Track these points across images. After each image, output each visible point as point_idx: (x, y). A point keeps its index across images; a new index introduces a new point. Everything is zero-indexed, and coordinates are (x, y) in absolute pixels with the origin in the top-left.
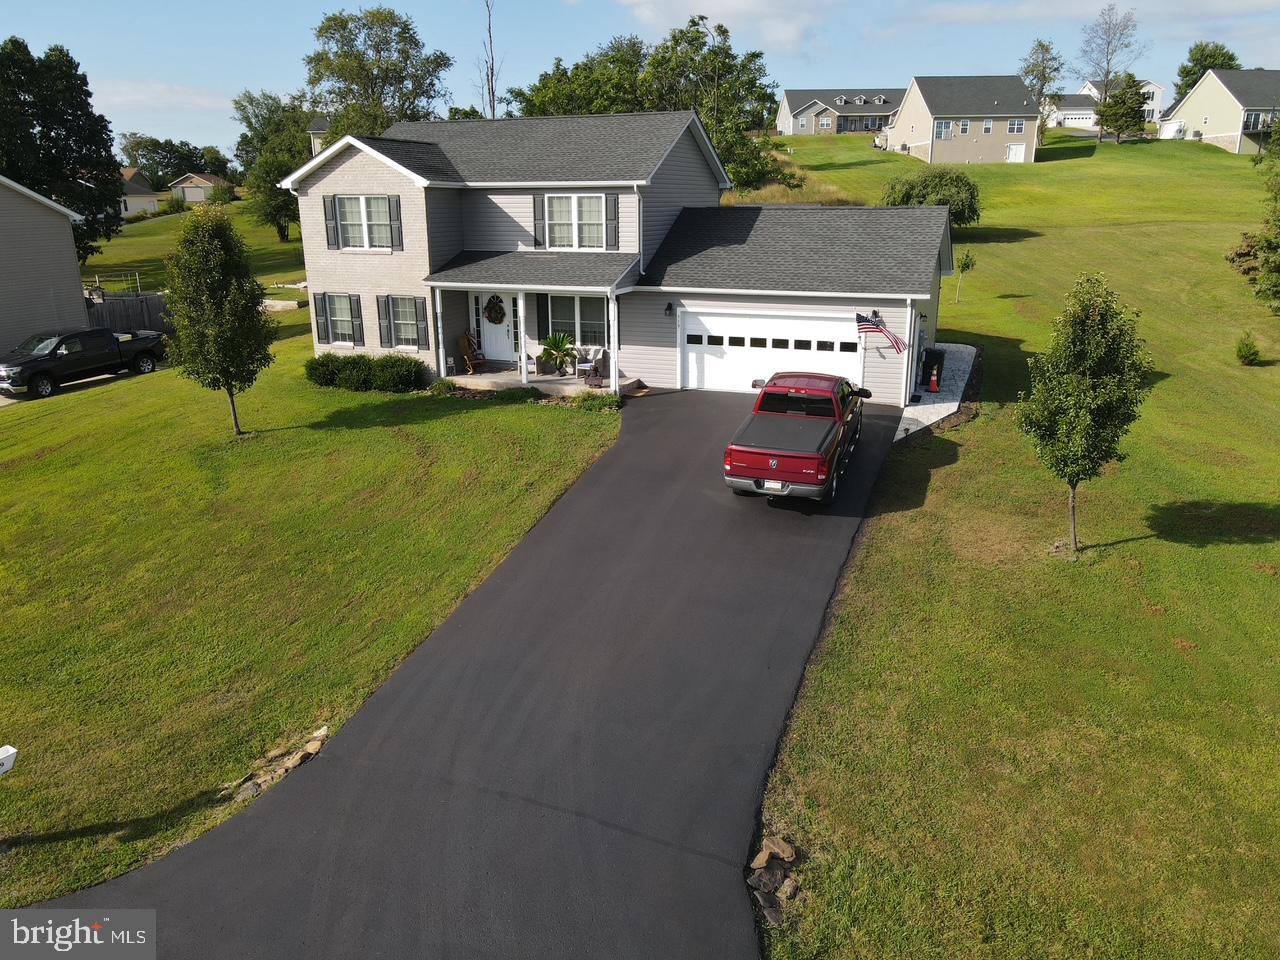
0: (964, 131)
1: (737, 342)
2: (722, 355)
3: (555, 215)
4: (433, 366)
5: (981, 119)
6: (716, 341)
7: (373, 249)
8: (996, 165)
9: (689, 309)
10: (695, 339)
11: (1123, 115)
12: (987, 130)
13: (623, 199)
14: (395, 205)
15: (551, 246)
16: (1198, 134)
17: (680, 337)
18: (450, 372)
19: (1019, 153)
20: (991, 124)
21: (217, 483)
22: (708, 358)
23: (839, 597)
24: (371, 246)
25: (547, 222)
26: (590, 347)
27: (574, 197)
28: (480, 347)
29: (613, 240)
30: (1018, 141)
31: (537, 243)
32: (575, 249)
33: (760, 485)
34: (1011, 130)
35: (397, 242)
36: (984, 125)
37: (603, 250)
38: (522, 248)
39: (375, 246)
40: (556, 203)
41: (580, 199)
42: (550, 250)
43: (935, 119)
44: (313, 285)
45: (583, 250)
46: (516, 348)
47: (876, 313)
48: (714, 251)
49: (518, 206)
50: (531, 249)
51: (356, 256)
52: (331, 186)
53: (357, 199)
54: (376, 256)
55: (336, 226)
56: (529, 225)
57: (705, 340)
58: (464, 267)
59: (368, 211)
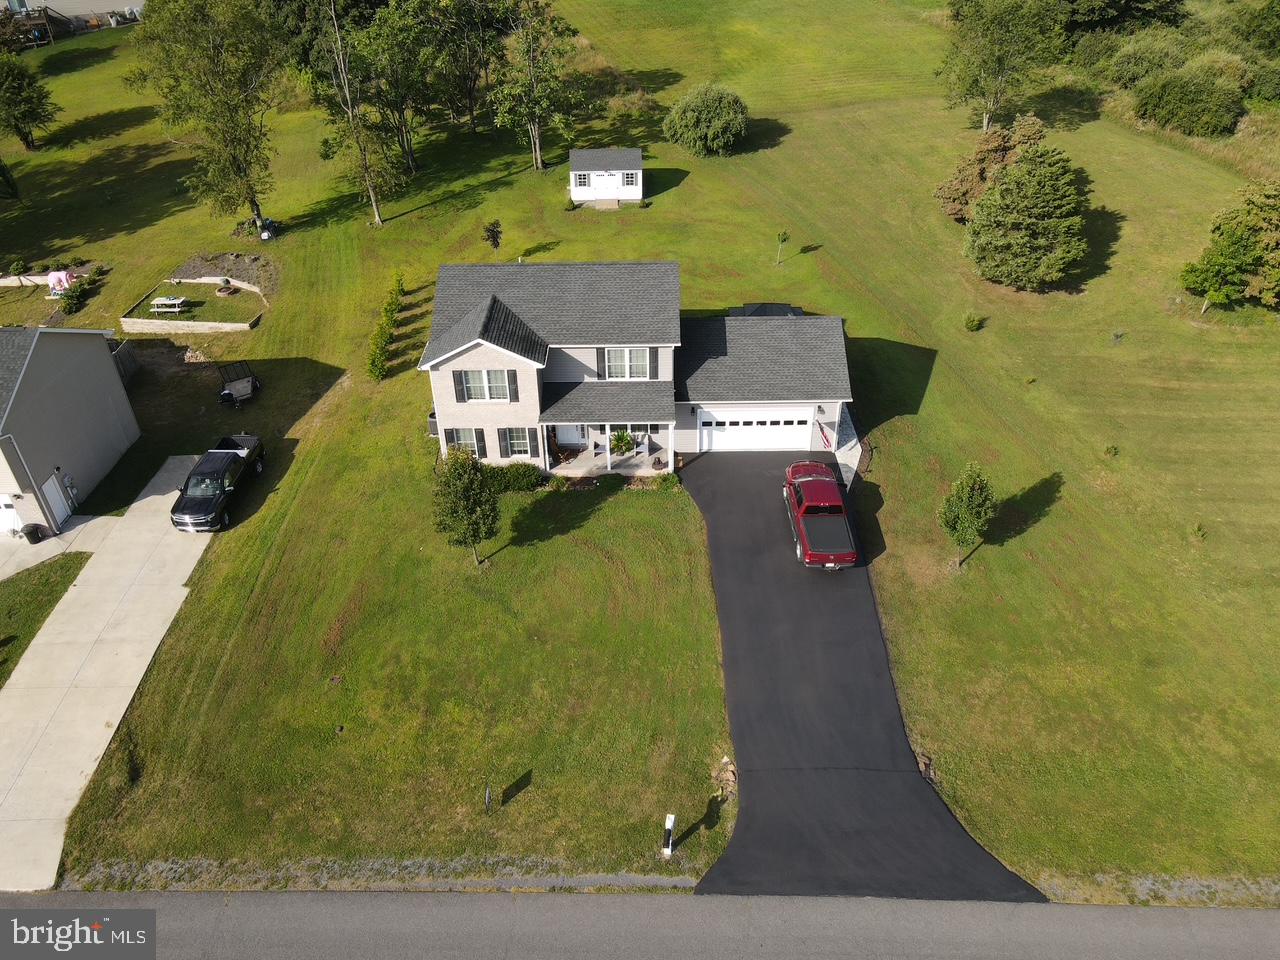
1: (734, 424)
2: (724, 431)
3: (612, 359)
4: (542, 466)
6: (721, 424)
7: (492, 400)
9: (706, 410)
10: (707, 424)
13: (661, 351)
14: (513, 376)
15: (609, 377)
17: (699, 423)
18: (552, 467)
22: (715, 433)
23: (883, 627)
24: (491, 398)
25: (607, 365)
26: (637, 433)
27: (627, 351)
28: (555, 437)
29: (654, 373)
31: (600, 375)
32: (627, 379)
33: (824, 566)
35: (514, 398)
37: (647, 379)
38: (586, 380)
39: (493, 398)
40: (612, 354)
41: (630, 351)
42: (608, 380)
44: (443, 424)
45: (633, 380)
46: (583, 437)
47: (819, 407)
48: (710, 364)
49: (585, 355)
50: (595, 380)
51: (478, 404)
52: (459, 364)
53: (480, 372)
54: (496, 404)
55: (463, 388)
56: (593, 366)
57: (714, 424)
58: (559, 404)
59: (489, 379)
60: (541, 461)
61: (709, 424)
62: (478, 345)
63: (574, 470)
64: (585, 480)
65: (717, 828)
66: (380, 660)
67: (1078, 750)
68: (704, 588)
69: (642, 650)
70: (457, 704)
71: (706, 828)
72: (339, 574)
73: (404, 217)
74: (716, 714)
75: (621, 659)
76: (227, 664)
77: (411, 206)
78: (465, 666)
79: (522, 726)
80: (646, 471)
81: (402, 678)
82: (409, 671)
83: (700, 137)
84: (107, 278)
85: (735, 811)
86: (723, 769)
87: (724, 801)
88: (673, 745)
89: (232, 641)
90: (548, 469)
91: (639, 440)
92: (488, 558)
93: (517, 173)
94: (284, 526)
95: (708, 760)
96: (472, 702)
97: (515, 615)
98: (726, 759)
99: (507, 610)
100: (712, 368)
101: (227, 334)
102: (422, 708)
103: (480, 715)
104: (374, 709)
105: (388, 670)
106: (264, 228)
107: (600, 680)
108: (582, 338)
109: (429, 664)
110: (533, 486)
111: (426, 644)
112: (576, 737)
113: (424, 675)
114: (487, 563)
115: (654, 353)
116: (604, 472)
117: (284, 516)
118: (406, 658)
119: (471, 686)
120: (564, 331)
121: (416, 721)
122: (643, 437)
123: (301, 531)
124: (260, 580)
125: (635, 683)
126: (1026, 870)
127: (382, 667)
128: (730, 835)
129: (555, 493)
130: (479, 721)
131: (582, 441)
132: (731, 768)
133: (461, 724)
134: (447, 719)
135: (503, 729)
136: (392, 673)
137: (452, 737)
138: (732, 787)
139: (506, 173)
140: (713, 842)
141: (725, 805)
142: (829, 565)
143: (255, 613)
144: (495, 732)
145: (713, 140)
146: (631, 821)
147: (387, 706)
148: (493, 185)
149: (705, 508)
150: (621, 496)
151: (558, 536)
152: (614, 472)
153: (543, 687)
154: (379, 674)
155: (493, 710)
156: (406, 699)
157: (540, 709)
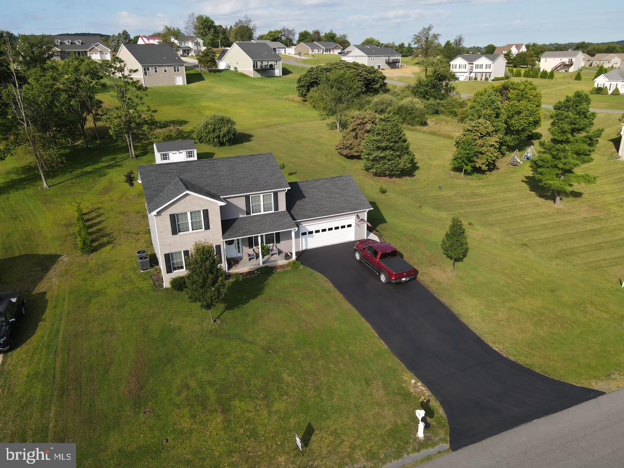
0: (156, 71)
1: (317, 231)
2: (313, 237)
3: (254, 202)
4: (224, 268)
6: (311, 233)
7: (194, 231)
8: (173, 85)
9: (304, 225)
10: (304, 234)
11: (209, 61)
12: (165, 71)
13: (279, 194)
15: (253, 212)
16: (236, 68)
17: (301, 234)
19: (180, 80)
20: (166, 68)
22: (309, 239)
24: (193, 230)
25: (251, 205)
26: (269, 245)
27: (261, 195)
29: (276, 208)
30: (179, 75)
31: (248, 212)
32: (262, 213)
33: (401, 280)
34: (175, 71)
35: (207, 227)
36: (163, 69)
37: (273, 211)
38: (241, 216)
39: (194, 230)
40: (254, 199)
41: (263, 195)
42: (252, 214)
43: (142, 66)
44: (161, 251)
45: (265, 213)
46: (239, 252)
47: (357, 215)
49: (238, 201)
50: (245, 216)
51: (186, 235)
52: (173, 210)
53: (186, 213)
54: (196, 233)
55: (176, 226)
56: (244, 207)
57: (307, 233)
58: (231, 229)
59: (191, 217)
62: (187, 195)
63: (242, 269)
64: (250, 273)
65: (436, 415)
66: (175, 391)
67: (556, 331)
68: (347, 306)
69: (334, 342)
70: (241, 401)
71: (430, 418)
72: (119, 351)
73: (62, 184)
74: (393, 361)
75: (325, 349)
76: (55, 427)
77: (63, 179)
78: (235, 378)
79: (289, 400)
80: (281, 261)
81: (197, 397)
82: (199, 391)
83: (216, 137)
85: (438, 403)
86: (415, 386)
87: (428, 401)
88: (380, 383)
89: (53, 411)
90: (227, 271)
91: (271, 248)
92: (217, 318)
93: (121, 161)
94: (61, 336)
95: (404, 385)
96: (249, 397)
97: (251, 343)
98: (413, 381)
99: (245, 341)
100: (300, 204)
102: (219, 410)
103: (259, 402)
104: (185, 421)
105: (184, 395)
107: (320, 363)
108: (237, 191)
109: (211, 384)
111: (203, 373)
112: (324, 397)
113: (210, 391)
114: (218, 321)
115: (276, 194)
116: (259, 266)
117: (58, 331)
118: (193, 384)
119: (245, 388)
120: (226, 189)
121: (219, 418)
122: (273, 246)
123: (76, 336)
124: (58, 370)
125: (340, 359)
126: (585, 384)
127: (178, 394)
128: (445, 416)
129: (237, 282)
130: (260, 406)
131: (239, 255)
132: (419, 384)
133: (250, 411)
134: (239, 411)
135: (279, 406)
136: (187, 396)
137: (248, 421)
138: (427, 393)
139: (114, 162)
140: (439, 422)
141: (430, 403)
142: (404, 279)
143: (63, 391)
144: (274, 409)
145: (223, 137)
146: (388, 428)
147: (193, 417)
148: (110, 167)
149: (323, 272)
150: (275, 275)
151: (252, 300)
152: (264, 265)
153: (290, 375)
154: (178, 400)
155: (265, 397)
156: (205, 408)
157: (294, 388)
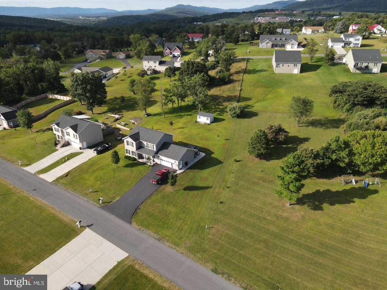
0: (283, 66)
3: (148, 145)
5: (287, 63)
6: (163, 160)
8: (291, 74)
9: (161, 157)
14: (133, 143)
16: (347, 64)
17: (159, 159)
18: (138, 159)
19: (296, 71)
20: (289, 65)
21: (114, 174)
24: (131, 146)
27: (150, 143)
29: (153, 149)
30: (296, 68)
32: (150, 149)
34: (294, 66)
36: (287, 65)
42: (148, 148)
43: (276, 63)
44: (126, 148)
47: (175, 161)
48: (164, 150)
49: (145, 143)
50: (146, 147)
51: (129, 146)
52: (127, 140)
53: (129, 141)
55: (128, 143)
56: (146, 145)
58: (139, 149)
59: (130, 143)
60: (136, 158)
61: (161, 160)
62: (129, 138)
63: (141, 161)
84: (123, 118)
98: (118, 198)
100: (164, 151)
101: (127, 130)
106: (146, 115)
108: (145, 141)
110: (133, 161)
114: (118, 168)
115: (153, 146)
116: (144, 162)
120: (143, 139)
129: (138, 163)
